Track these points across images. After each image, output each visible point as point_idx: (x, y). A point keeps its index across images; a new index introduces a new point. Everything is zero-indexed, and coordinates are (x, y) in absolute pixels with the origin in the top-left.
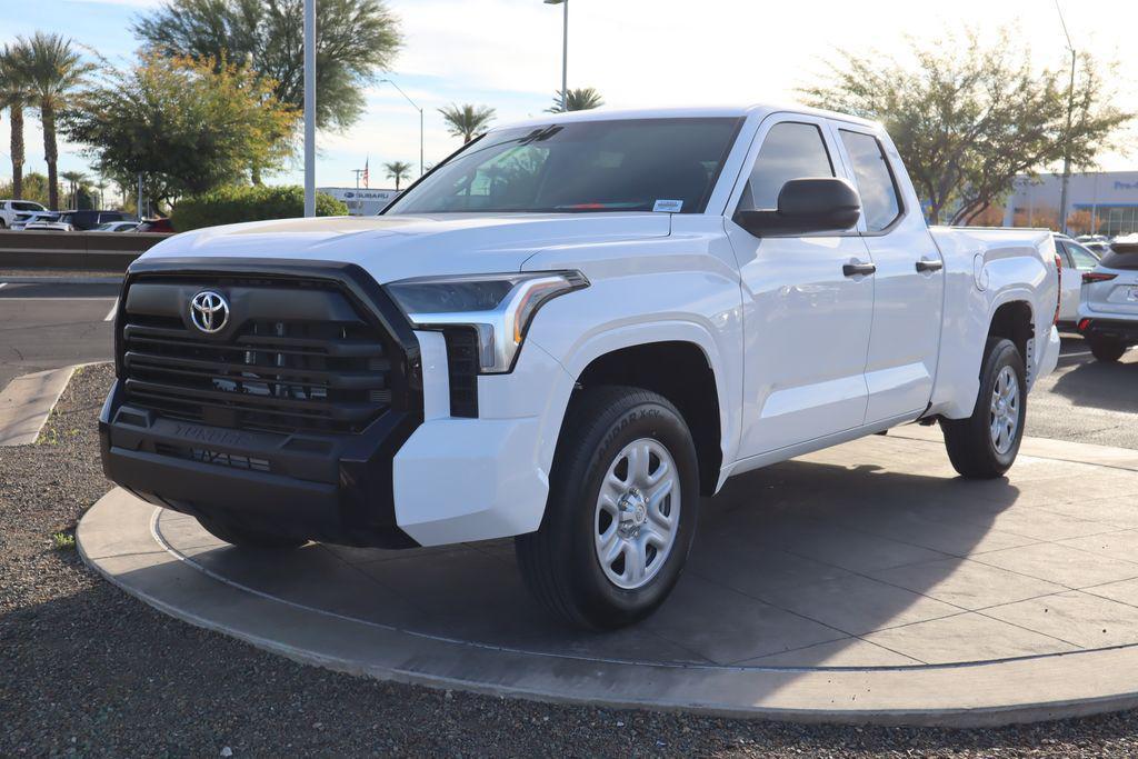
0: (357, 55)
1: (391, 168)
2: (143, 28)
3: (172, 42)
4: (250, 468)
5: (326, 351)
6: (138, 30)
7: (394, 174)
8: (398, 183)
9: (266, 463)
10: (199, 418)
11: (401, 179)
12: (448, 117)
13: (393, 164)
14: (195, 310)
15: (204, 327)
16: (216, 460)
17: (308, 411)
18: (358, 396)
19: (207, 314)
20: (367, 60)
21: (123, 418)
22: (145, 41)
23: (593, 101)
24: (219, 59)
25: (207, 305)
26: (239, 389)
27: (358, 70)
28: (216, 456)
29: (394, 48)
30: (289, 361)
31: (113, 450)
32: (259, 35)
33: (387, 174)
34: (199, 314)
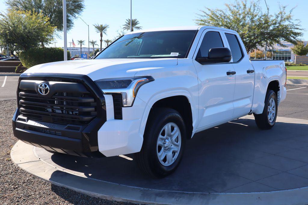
0: (71, 10)
1: (79, 42)
2: (8, 2)
3: (17, 6)
4: (56, 135)
5: (78, 101)
6: (6, 3)
7: (80, 43)
8: (81, 46)
9: (60, 133)
10: (42, 120)
11: (82, 45)
12: (96, 27)
13: (80, 40)
14: (40, 88)
15: (42, 93)
16: (46, 132)
17: (73, 118)
18: (88, 114)
19: (43, 90)
20: (74, 12)
21: (20, 119)
22: (9, 6)
23: (136, 22)
24: (32, 12)
25: (43, 87)
26: (53, 111)
27: (71, 14)
28: (46, 131)
29: (82, 9)
30: (68, 104)
31: (17, 129)
32: (43, 4)
33: (78, 43)
34: (40, 90)
